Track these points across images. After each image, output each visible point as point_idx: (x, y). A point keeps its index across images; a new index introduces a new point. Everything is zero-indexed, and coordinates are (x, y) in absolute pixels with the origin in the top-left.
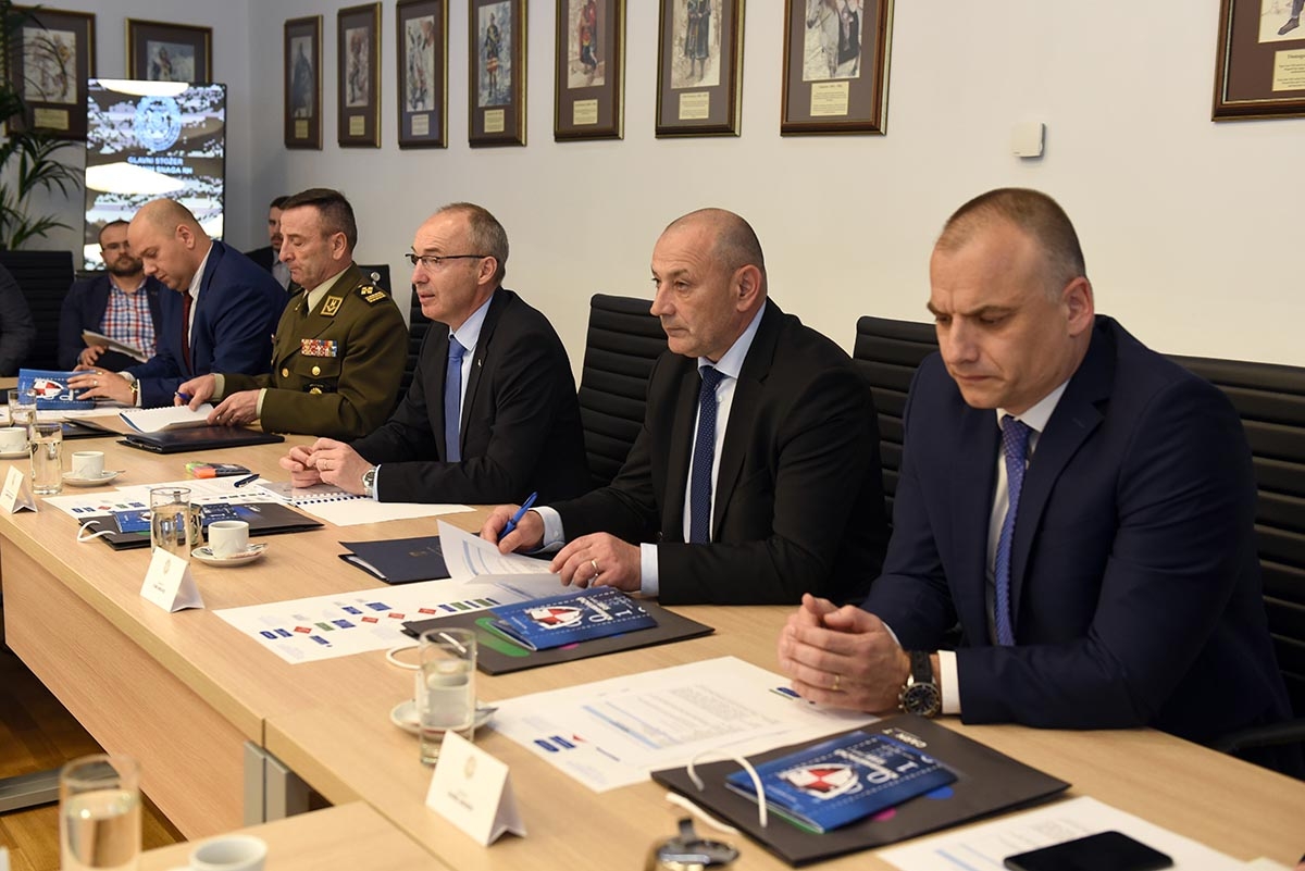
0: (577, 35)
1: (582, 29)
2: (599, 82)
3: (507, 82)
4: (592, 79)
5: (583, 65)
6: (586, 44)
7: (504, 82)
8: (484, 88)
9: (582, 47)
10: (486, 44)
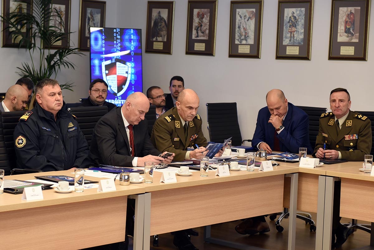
0: (343, 24)
1: (346, 22)
2: (355, 40)
3: (302, 37)
4: (352, 39)
5: (346, 34)
6: (348, 27)
7: (299, 36)
8: (286, 38)
9: (346, 28)
10: (289, 22)
